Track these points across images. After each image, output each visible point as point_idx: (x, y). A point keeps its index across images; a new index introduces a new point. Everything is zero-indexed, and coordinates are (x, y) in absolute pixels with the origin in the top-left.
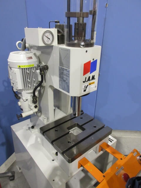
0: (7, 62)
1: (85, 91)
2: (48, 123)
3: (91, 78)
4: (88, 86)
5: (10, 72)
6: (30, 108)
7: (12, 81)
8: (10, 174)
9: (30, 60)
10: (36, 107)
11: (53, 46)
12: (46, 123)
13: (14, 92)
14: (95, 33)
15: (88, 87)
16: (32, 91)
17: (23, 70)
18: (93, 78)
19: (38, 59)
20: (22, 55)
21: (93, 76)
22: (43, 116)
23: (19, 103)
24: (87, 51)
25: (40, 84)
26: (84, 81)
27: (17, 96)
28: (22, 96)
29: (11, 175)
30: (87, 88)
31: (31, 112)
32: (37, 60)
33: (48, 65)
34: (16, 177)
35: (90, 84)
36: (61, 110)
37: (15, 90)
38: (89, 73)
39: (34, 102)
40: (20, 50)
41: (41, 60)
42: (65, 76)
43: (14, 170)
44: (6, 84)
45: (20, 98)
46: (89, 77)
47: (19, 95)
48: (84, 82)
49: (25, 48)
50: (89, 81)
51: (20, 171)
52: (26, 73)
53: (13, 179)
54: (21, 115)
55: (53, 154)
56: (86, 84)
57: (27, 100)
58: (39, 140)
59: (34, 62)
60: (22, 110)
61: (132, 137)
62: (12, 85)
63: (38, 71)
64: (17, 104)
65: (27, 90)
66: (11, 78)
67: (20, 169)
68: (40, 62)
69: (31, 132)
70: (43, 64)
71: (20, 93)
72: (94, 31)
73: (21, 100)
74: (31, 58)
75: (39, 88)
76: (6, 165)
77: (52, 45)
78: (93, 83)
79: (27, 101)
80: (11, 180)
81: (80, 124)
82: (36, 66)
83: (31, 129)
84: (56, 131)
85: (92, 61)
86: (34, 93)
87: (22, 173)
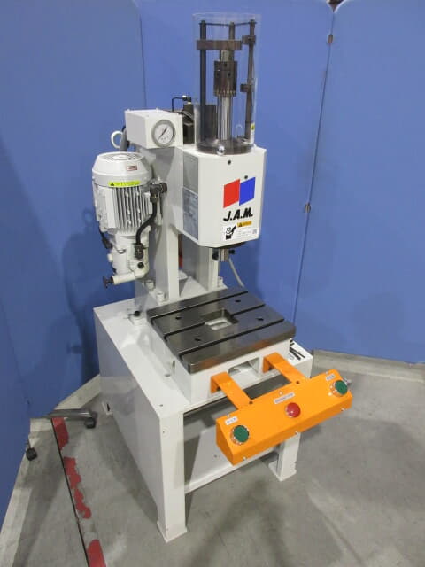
0: (91, 174)
1: (228, 237)
2: (166, 303)
3: (242, 214)
4: (235, 228)
5: (95, 195)
6: (130, 268)
7: (97, 212)
8: (87, 414)
9: (134, 173)
10: (141, 266)
11: (174, 147)
12: (161, 302)
13: (102, 234)
14: (253, 125)
15: (235, 231)
16: (135, 234)
17: (119, 192)
18: (248, 213)
19: (151, 171)
20: (118, 162)
21: (246, 209)
22: (157, 290)
23: (110, 258)
24: (229, 162)
25: (151, 221)
26: (227, 218)
27: (106, 241)
28: (115, 242)
29: (90, 416)
30: (233, 231)
31: (130, 277)
32: (146, 172)
33: (166, 182)
34: (98, 424)
35: (240, 225)
36: (198, 281)
37: (103, 230)
38: (238, 203)
39: (139, 255)
40: (117, 150)
41: (156, 173)
42: (191, 207)
43: (96, 409)
44: (89, 219)
45: (111, 246)
46: (238, 212)
47: (111, 241)
48: (225, 220)
49: (127, 146)
50: (238, 218)
51: (108, 414)
52: (124, 197)
53: (93, 427)
54: (112, 279)
55: (169, 363)
56: (232, 224)
57: (124, 251)
58: (146, 338)
59: (141, 176)
60: (114, 270)
61: (392, 377)
62: (98, 219)
63: (148, 194)
64: (107, 258)
65: (125, 230)
66: (96, 205)
67: (109, 409)
68: (154, 177)
69: (133, 323)
70: (159, 180)
71: (113, 237)
72: (251, 122)
73: (114, 251)
74: (135, 168)
75: (148, 229)
76: (80, 398)
77: (173, 145)
78: (250, 223)
79: (124, 254)
80: (89, 427)
81: (231, 312)
82: (144, 183)
83: (134, 318)
84: (177, 318)
85: (243, 180)
86: (138, 237)
87: (111, 417)
